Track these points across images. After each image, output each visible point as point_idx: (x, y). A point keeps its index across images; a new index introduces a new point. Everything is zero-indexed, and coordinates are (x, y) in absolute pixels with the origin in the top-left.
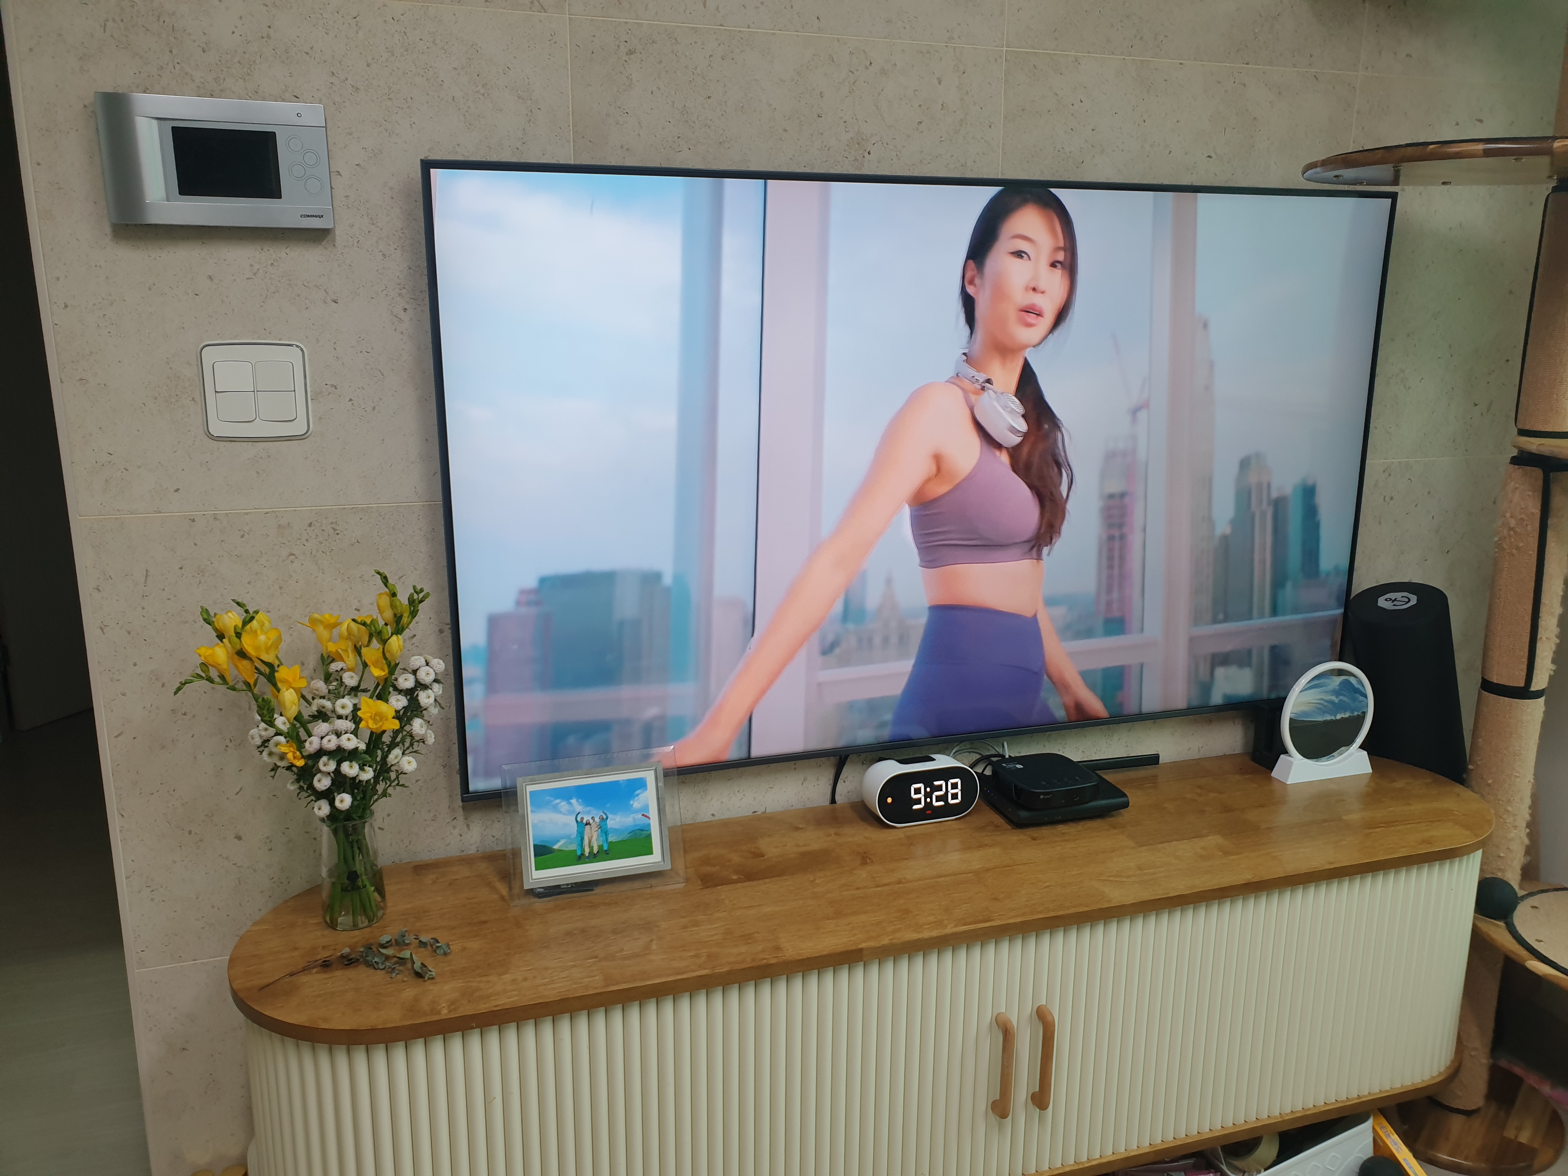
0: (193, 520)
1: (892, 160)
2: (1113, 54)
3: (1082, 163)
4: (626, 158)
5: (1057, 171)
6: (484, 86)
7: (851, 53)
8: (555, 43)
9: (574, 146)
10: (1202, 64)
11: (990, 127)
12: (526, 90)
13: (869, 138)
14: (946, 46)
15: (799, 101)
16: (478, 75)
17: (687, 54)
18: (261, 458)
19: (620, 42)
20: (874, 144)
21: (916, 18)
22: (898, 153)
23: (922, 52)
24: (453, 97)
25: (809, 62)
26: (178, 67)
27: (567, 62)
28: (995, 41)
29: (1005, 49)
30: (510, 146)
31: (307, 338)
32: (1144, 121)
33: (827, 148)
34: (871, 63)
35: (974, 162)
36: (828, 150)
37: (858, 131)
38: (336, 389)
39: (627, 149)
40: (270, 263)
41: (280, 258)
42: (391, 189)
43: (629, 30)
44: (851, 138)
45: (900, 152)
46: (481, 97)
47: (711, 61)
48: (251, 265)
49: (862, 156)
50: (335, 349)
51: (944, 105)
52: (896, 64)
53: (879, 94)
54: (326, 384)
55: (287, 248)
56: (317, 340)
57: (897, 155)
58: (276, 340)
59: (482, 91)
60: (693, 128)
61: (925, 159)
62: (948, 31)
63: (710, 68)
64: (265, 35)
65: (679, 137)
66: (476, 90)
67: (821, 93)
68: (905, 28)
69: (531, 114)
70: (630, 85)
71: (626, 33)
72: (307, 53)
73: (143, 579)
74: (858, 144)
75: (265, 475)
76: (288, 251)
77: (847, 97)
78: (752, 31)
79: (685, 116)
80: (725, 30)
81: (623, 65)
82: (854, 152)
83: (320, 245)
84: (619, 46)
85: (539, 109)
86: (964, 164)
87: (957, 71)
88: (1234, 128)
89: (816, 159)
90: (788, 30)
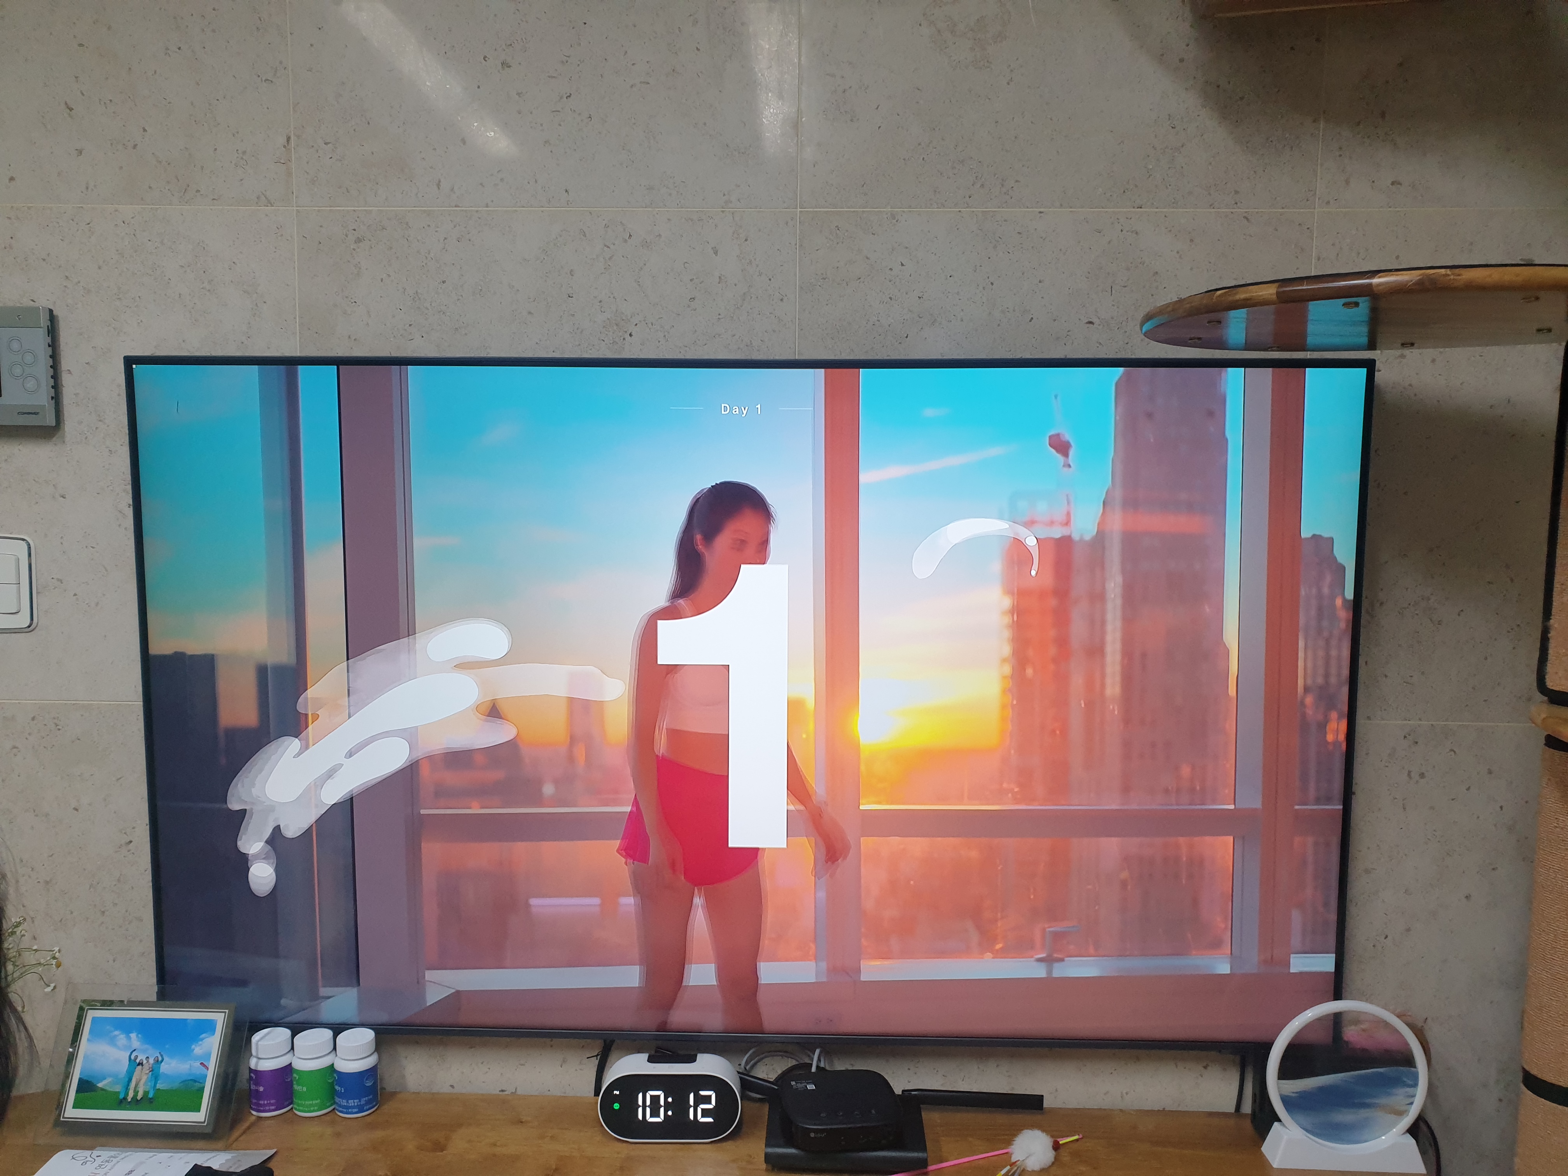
1: (659, 342)
2: (944, 207)
3: (907, 337)
6: (210, 282)
7: (606, 227)
8: (282, 235)
9: (300, 338)
11: (782, 300)
12: (251, 283)
13: (629, 318)
14: (723, 212)
15: (546, 281)
16: (204, 272)
17: (419, 238)
19: (348, 231)
20: (636, 325)
21: (684, 182)
22: (666, 334)
23: (692, 220)
24: (180, 294)
25: (557, 238)
27: (293, 254)
28: (786, 202)
29: (799, 210)
30: (234, 342)
31: (35, 532)
32: (992, 284)
33: (579, 330)
34: (630, 235)
35: (762, 341)
36: (582, 332)
37: (617, 311)
38: (62, 583)
39: (355, 340)
41: (14, 454)
43: (358, 218)
44: (608, 319)
45: (669, 333)
46: (208, 293)
47: (445, 244)
49: (622, 338)
50: (62, 543)
51: (722, 278)
52: (660, 235)
53: (641, 269)
54: (53, 578)
55: (19, 445)
56: (45, 534)
58: (6, 534)
59: (208, 287)
60: (427, 314)
61: (700, 341)
62: (724, 195)
63: (444, 250)
64: (8, 246)
66: (202, 287)
67: (572, 271)
68: (670, 195)
69: (256, 308)
70: (358, 274)
71: (354, 220)
72: (44, 260)
74: (617, 325)
77: (601, 274)
78: (490, 211)
79: (417, 303)
80: (461, 211)
81: (352, 254)
82: (611, 333)
83: (51, 442)
84: (347, 236)
85: (265, 302)
86: (749, 344)
87: (737, 238)
88: (1125, 287)
89: (567, 343)
90: (531, 207)
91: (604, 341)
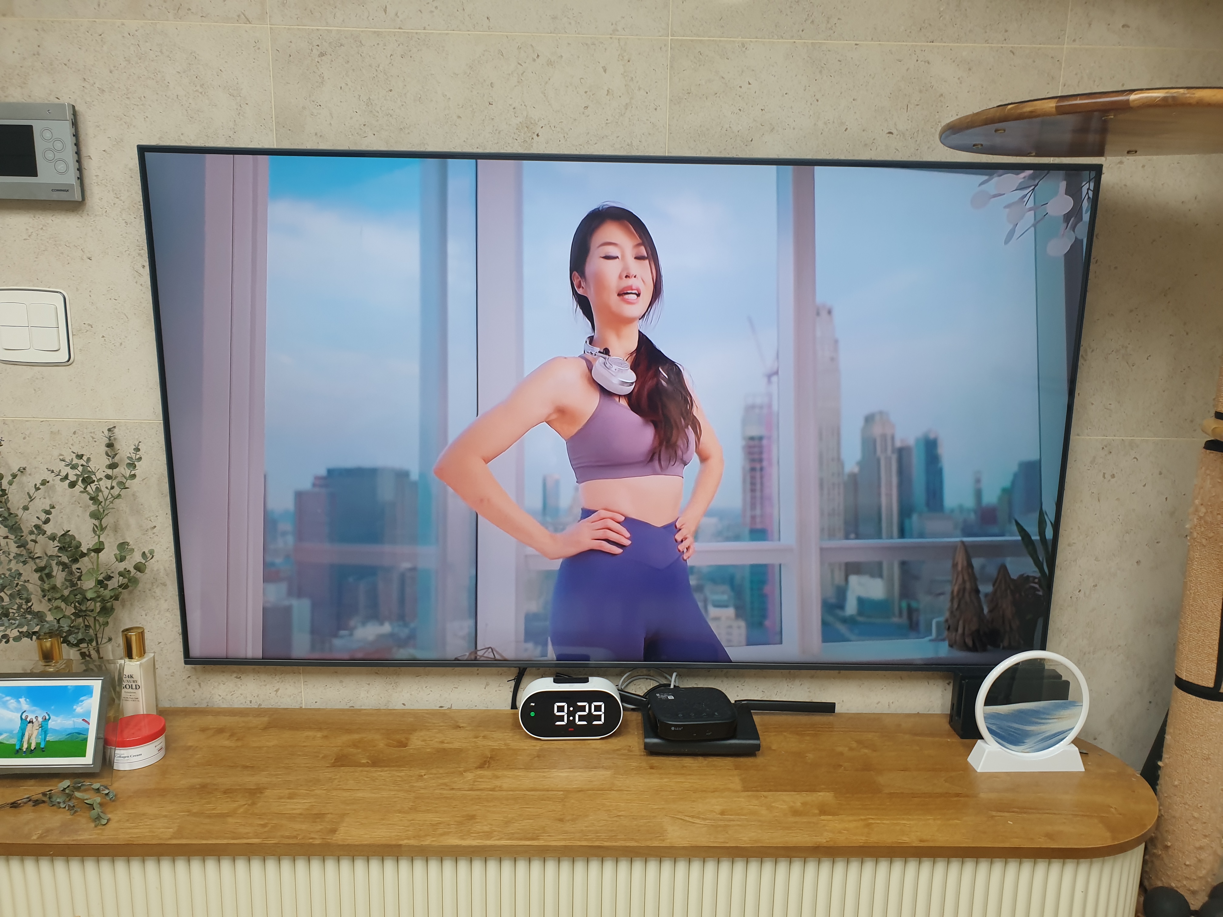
1: (560, 141)
2: (783, 38)
3: (752, 141)
4: (320, 143)
5: (725, 149)
6: (202, 86)
7: (519, 48)
8: (259, 48)
9: (276, 134)
10: (880, 44)
11: (656, 109)
12: (236, 88)
13: (537, 122)
14: (611, 38)
15: (472, 92)
16: (197, 77)
17: (370, 55)
18: (37, 378)
19: (313, 46)
20: (542, 127)
21: (581, 13)
22: (565, 135)
23: (587, 44)
24: (177, 95)
25: (480, 57)
27: (269, 65)
28: (659, 31)
29: (670, 38)
30: (223, 135)
31: (69, 286)
32: (817, 101)
33: (498, 131)
34: (538, 55)
35: (640, 141)
36: (499, 133)
37: (527, 116)
38: (92, 327)
39: (320, 136)
40: (40, 228)
41: (48, 224)
42: (131, 170)
43: (321, 35)
44: (520, 122)
45: (567, 134)
46: (200, 95)
47: (391, 60)
48: (27, 229)
49: (531, 138)
50: (90, 296)
51: (610, 91)
52: (562, 56)
53: (547, 83)
54: (84, 324)
55: (52, 216)
56: (77, 289)
57: (564, 137)
58: (46, 287)
59: (200, 90)
60: (377, 117)
61: (591, 140)
62: (612, 24)
63: (391, 65)
64: (36, 53)
65: (364, 125)
66: (195, 90)
67: (492, 83)
68: (570, 23)
69: (240, 108)
70: (322, 83)
71: (318, 38)
72: (65, 64)
74: (527, 128)
75: (40, 392)
76: (53, 218)
77: (515, 86)
78: (428, 33)
79: (370, 108)
80: (404, 32)
81: (316, 66)
82: (522, 134)
83: (78, 214)
84: (312, 50)
85: (247, 104)
86: (630, 143)
87: (621, 60)
88: (917, 105)
89: (488, 141)
90: (460, 30)
91: (517, 140)
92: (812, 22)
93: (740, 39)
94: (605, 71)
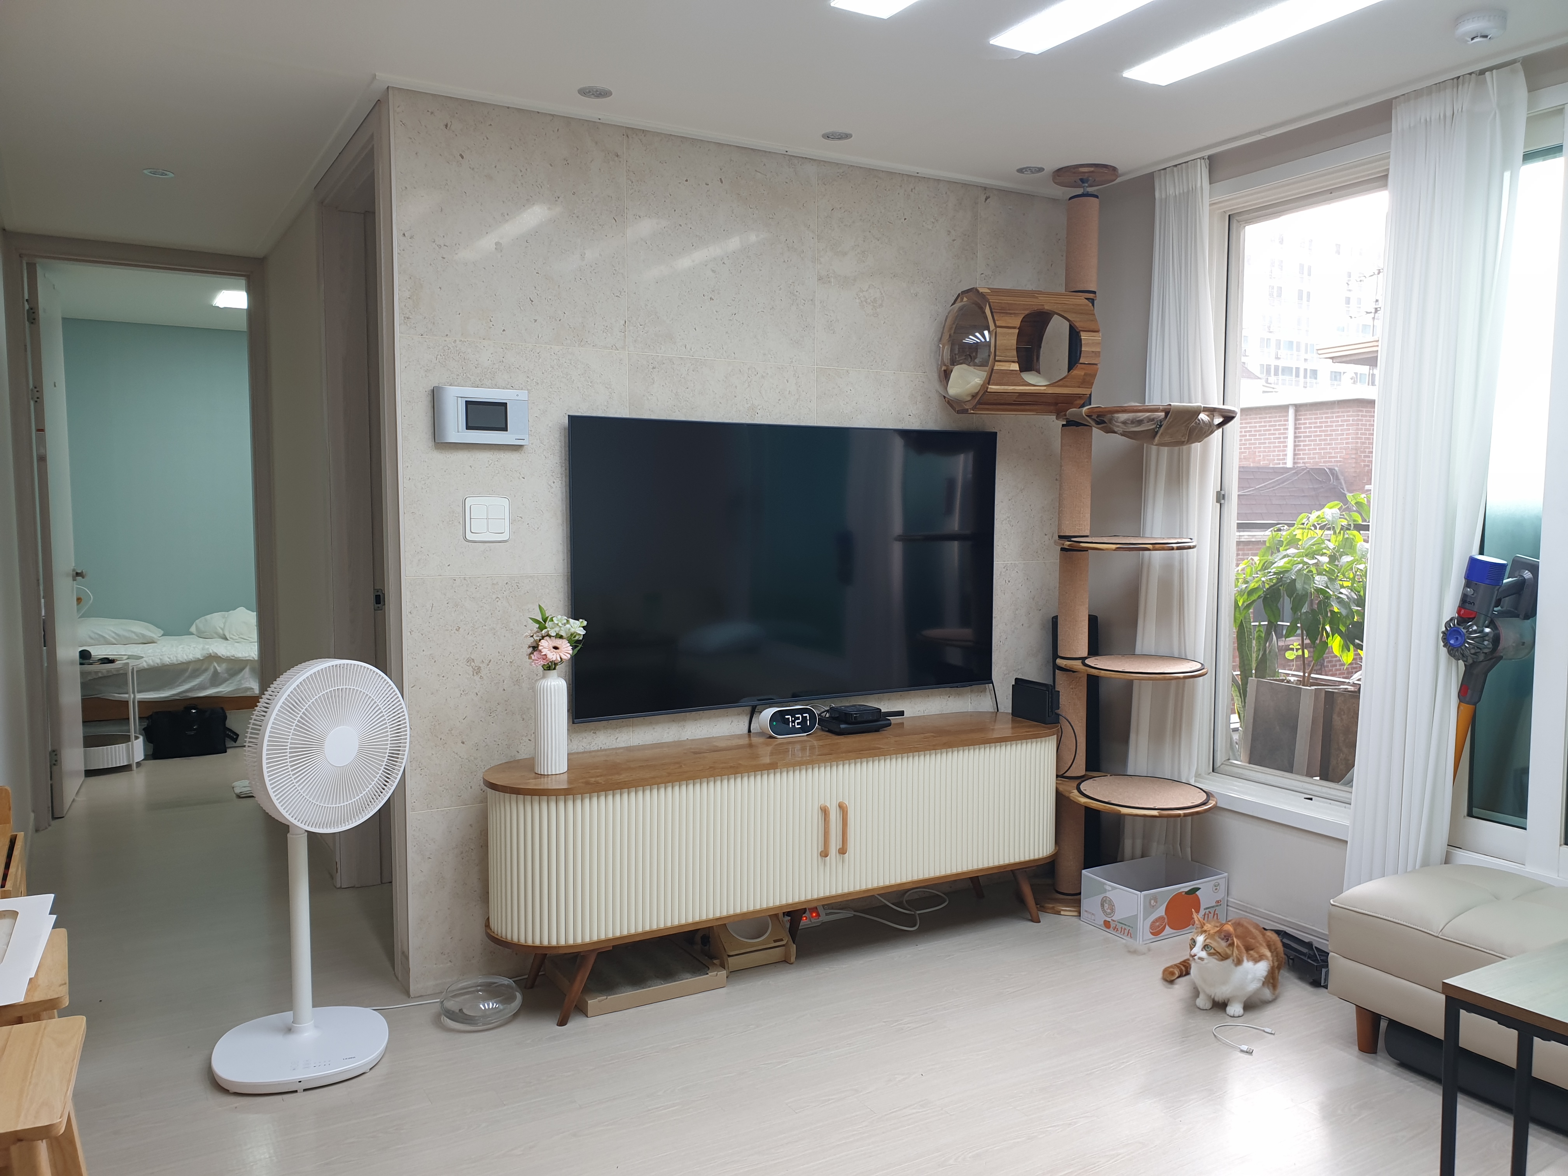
0: (455, 580)
1: (767, 416)
2: (864, 369)
3: (853, 418)
4: (651, 414)
6: (591, 383)
9: (628, 409)
11: (810, 401)
13: (757, 407)
15: (726, 390)
16: (589, 378)
18: (488, 551)
20: (759, 409)
21: (776, 353)
23: (779, 368)
24: (578, 387)
26: (465, 374)
29: (816, 367)
30: (602, 409)
32: (879, 399)
33: (738, 410)
35: (804, 417)
36: (739, 412)
37: (752, 403)
39: (651, 410)
41: (501, 458)
42: (550, 427)
44: (749, 406)
45: (771, 412)
46: (590, 387)
49: (754, 415)
50: (523, 499)
51: (790, 392)
53: (761, 387)
55: (504, 453)
57: (769, 414)
59: (590, 385)
60: (681, 403)
61: (782, 415)
64: (501, 361)
65: (674, 407)
66: (587, 384)
68: (772, 358)
69: (611, 395)
72: (517, 368)
73: (431, 608)
74: (752, 409)
75: (486, 559)
76: (504, 455)
79: (677, 396)
82: (750, 412)
83: (518, 452)
86: (800, 418)
87: (795, 376)
88: (920, 402)
89: (734, 416)
90: (721, 358)
92: (876, 362)
93: (846, 368)
94: (788, 382)
